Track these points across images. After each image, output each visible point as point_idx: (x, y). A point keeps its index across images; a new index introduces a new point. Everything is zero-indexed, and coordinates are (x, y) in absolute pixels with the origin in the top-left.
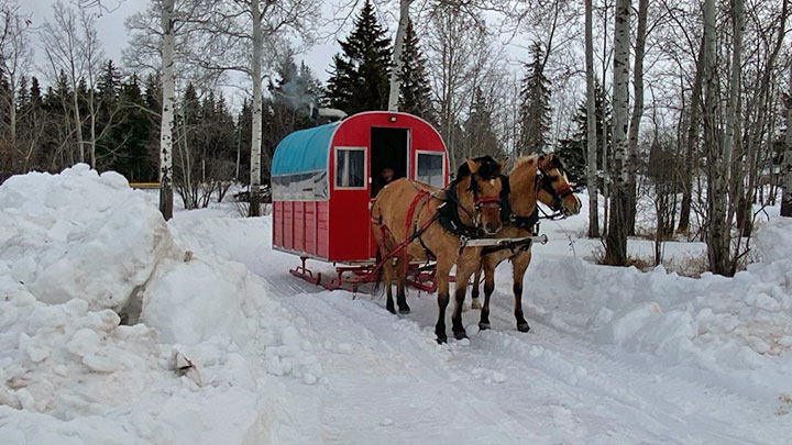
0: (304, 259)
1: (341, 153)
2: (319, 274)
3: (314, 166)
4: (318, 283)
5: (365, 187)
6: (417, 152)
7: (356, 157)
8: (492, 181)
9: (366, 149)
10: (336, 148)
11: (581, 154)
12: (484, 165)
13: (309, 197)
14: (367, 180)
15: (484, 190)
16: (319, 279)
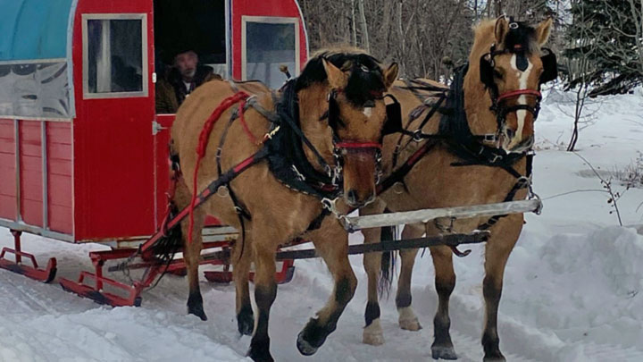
0: (17, 234)
1: (95, 26)
2: (54, 260)
3: (38, 54)
4: (50, 280)
5: (145, 92)
6: (245, 19)
7: (125, 34)
8: (367, 111)
9: (144, 17)
10: (86, 17)
11: (628, 12)
12: (356, 73)
13: (30, 112)
14: (148, 76)
15: (352, 127)
16: (53, 271)
